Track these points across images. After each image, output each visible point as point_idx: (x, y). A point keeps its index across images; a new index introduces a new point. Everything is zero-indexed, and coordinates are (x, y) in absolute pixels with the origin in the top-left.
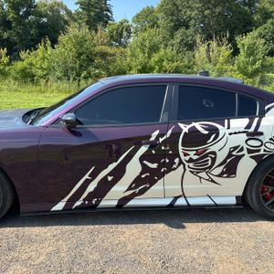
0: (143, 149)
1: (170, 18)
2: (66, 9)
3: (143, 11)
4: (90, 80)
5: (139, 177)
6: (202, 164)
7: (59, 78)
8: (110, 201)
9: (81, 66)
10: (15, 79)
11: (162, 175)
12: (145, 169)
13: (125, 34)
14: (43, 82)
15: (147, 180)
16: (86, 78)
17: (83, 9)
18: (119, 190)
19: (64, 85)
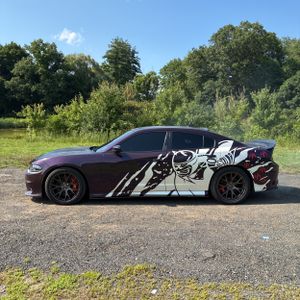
0: (154, 164)
1: (198, 70)
2: (93, 63)
3: (171, 63)
4: (119, 132)
5: (152, 179)
6: (185, 172)
7: (91, 130)
8: (136, 192)
9: (111, 118)
10: (50, 130)
11: (164, 178)
12: (155, 174)
13: (152, 85)
14: (75, 132)
15: (156, 181)
16: (115, 129)
17: (110, 62)
18: (142, 186)
19: (95, 135)
